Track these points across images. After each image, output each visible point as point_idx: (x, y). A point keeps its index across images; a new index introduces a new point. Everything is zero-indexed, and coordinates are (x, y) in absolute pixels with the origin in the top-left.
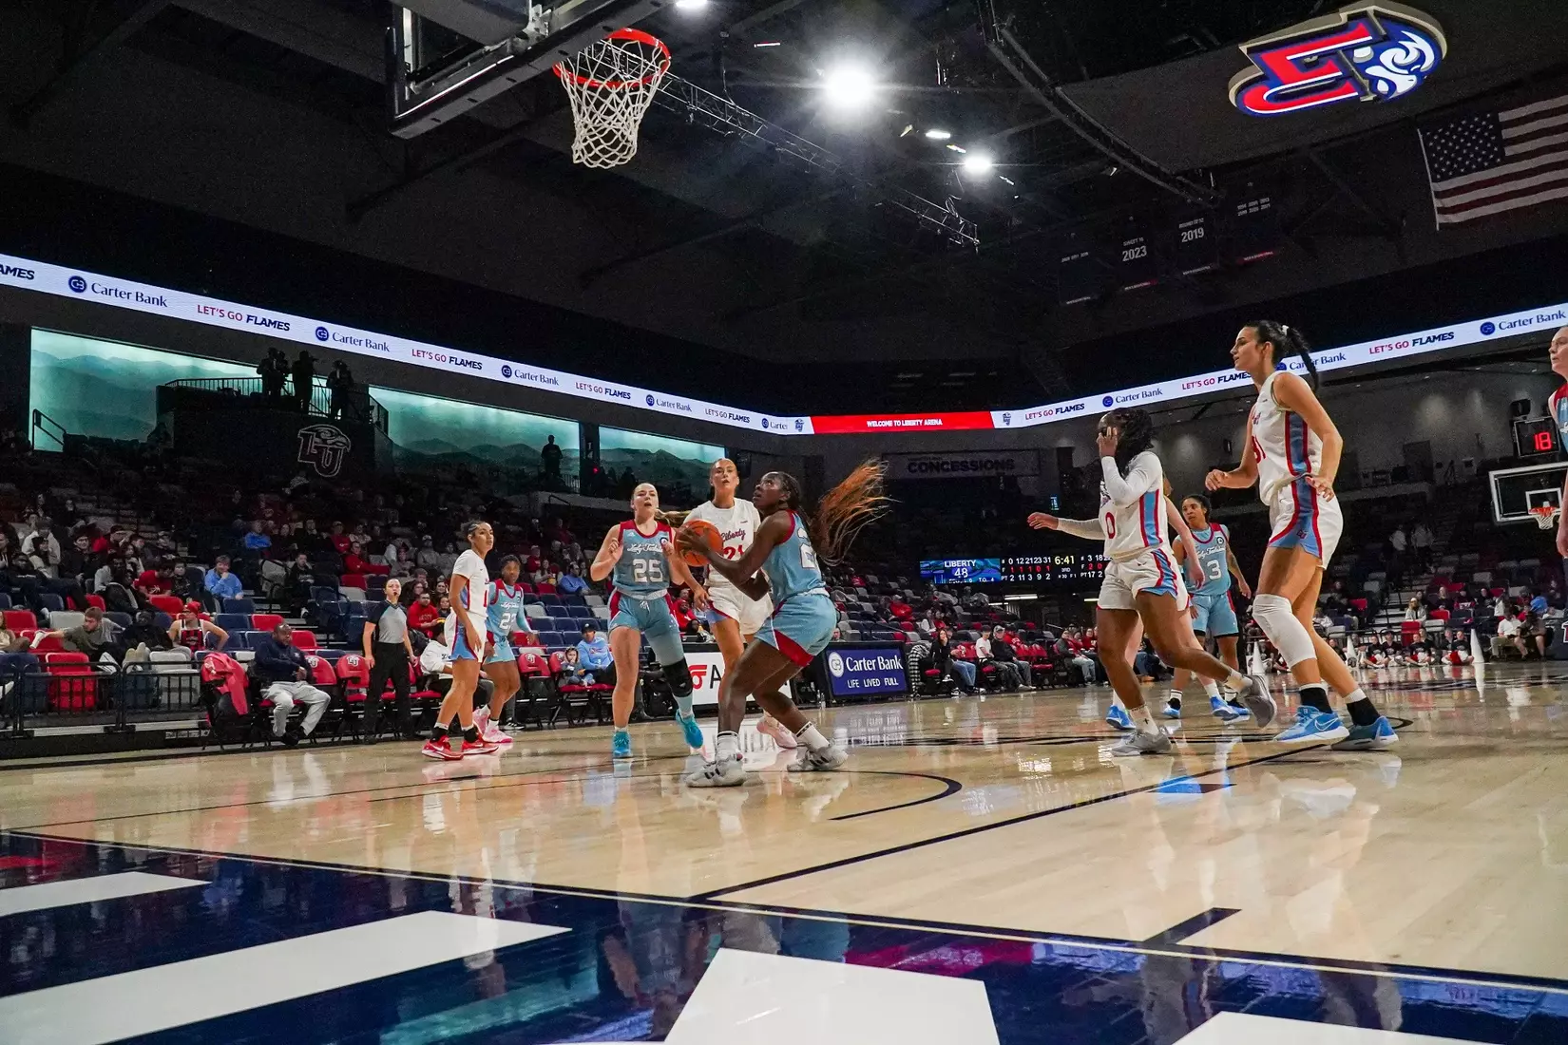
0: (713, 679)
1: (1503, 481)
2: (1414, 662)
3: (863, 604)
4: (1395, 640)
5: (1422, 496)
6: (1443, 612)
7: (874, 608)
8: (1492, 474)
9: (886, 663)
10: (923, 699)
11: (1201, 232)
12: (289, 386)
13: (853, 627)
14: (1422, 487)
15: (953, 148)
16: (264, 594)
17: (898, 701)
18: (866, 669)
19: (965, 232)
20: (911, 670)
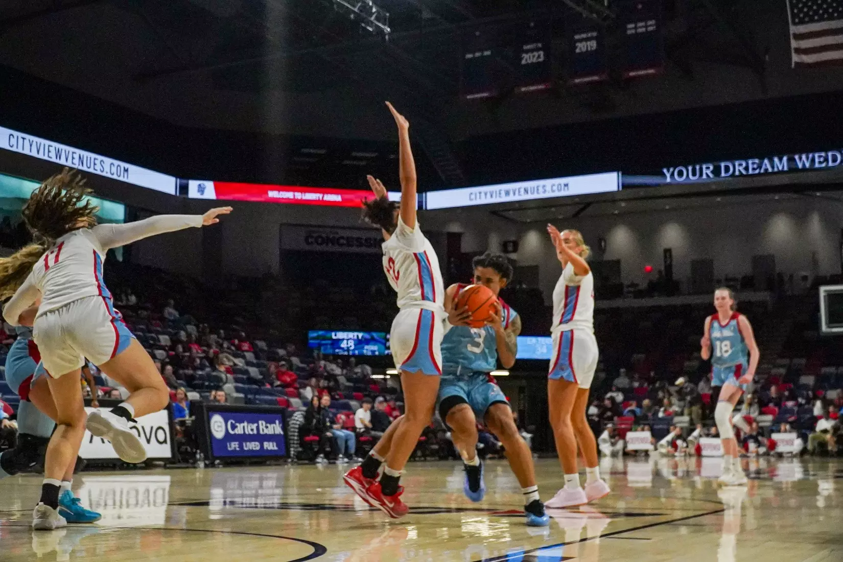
1: (831, 296)
3: (251, 369)
6: (772, 409)
7: (261, 373)
8: (823, 290)
9: (267, 427)
10: (298, 464)
11: (593, 45)
13: (238, 390)
14: (765, 296)
17: (276, 465)
18: (247, 433)
19: (377, 19)
20: (291, 436)
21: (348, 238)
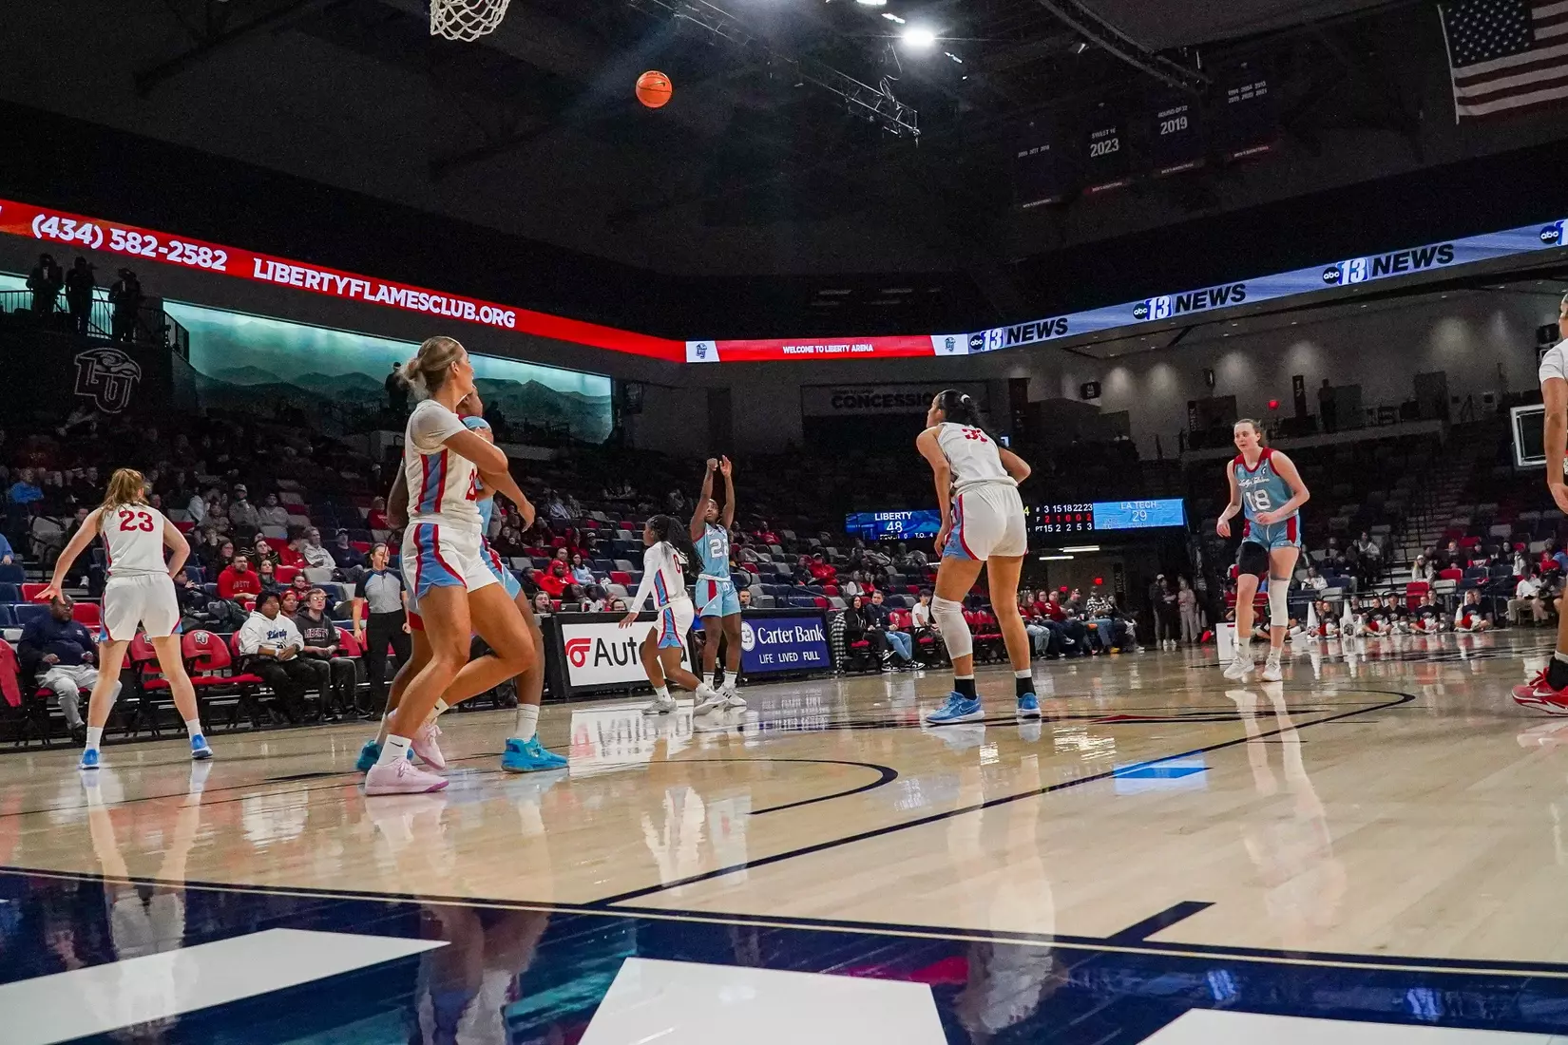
0: (598, 655)
1: (1526, 420)
2: (1422, 630)
3: (779, 565)
4: (1400, 604)
5: (1433, 438)
6: (1455, 571)
7: (792, 569)
8: (1514, 411)
10: (847, 676)
11: (1182, 123)
12: (62, 301)
13: (766, 591)
14: (1435, 426)
15: (890, 16)
16: (36, 558)
17: (819, 679)
18: (781, 641)
19: (903, 119)
20: (835, 642)
21: (885, 397)
